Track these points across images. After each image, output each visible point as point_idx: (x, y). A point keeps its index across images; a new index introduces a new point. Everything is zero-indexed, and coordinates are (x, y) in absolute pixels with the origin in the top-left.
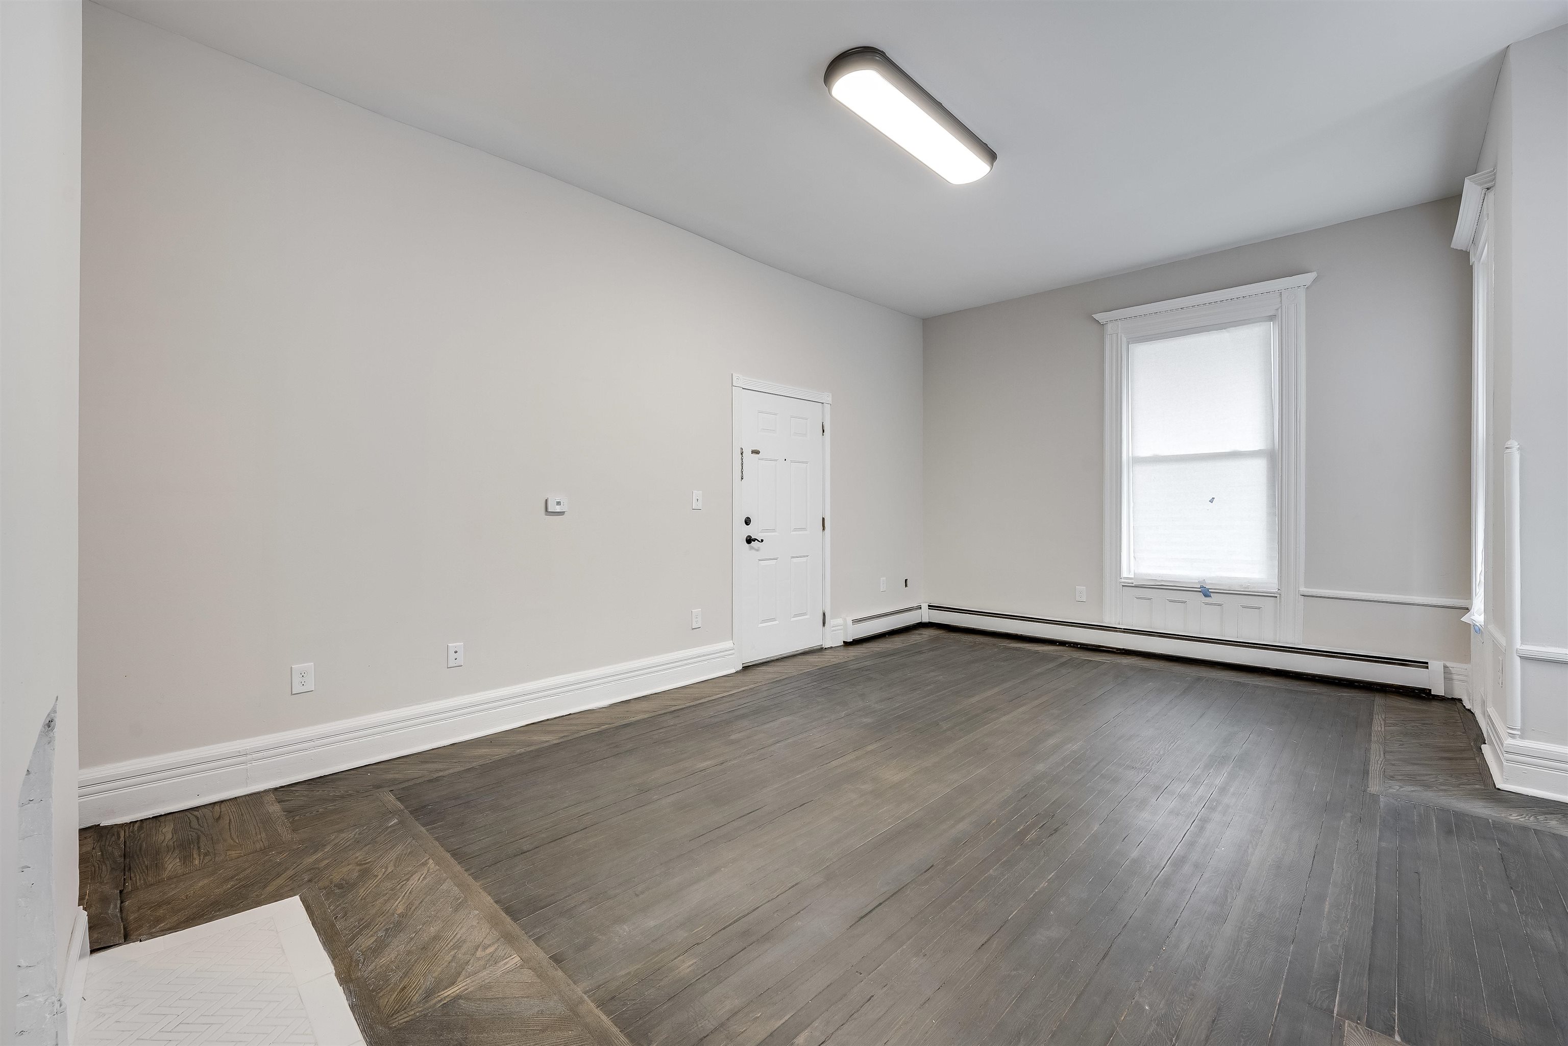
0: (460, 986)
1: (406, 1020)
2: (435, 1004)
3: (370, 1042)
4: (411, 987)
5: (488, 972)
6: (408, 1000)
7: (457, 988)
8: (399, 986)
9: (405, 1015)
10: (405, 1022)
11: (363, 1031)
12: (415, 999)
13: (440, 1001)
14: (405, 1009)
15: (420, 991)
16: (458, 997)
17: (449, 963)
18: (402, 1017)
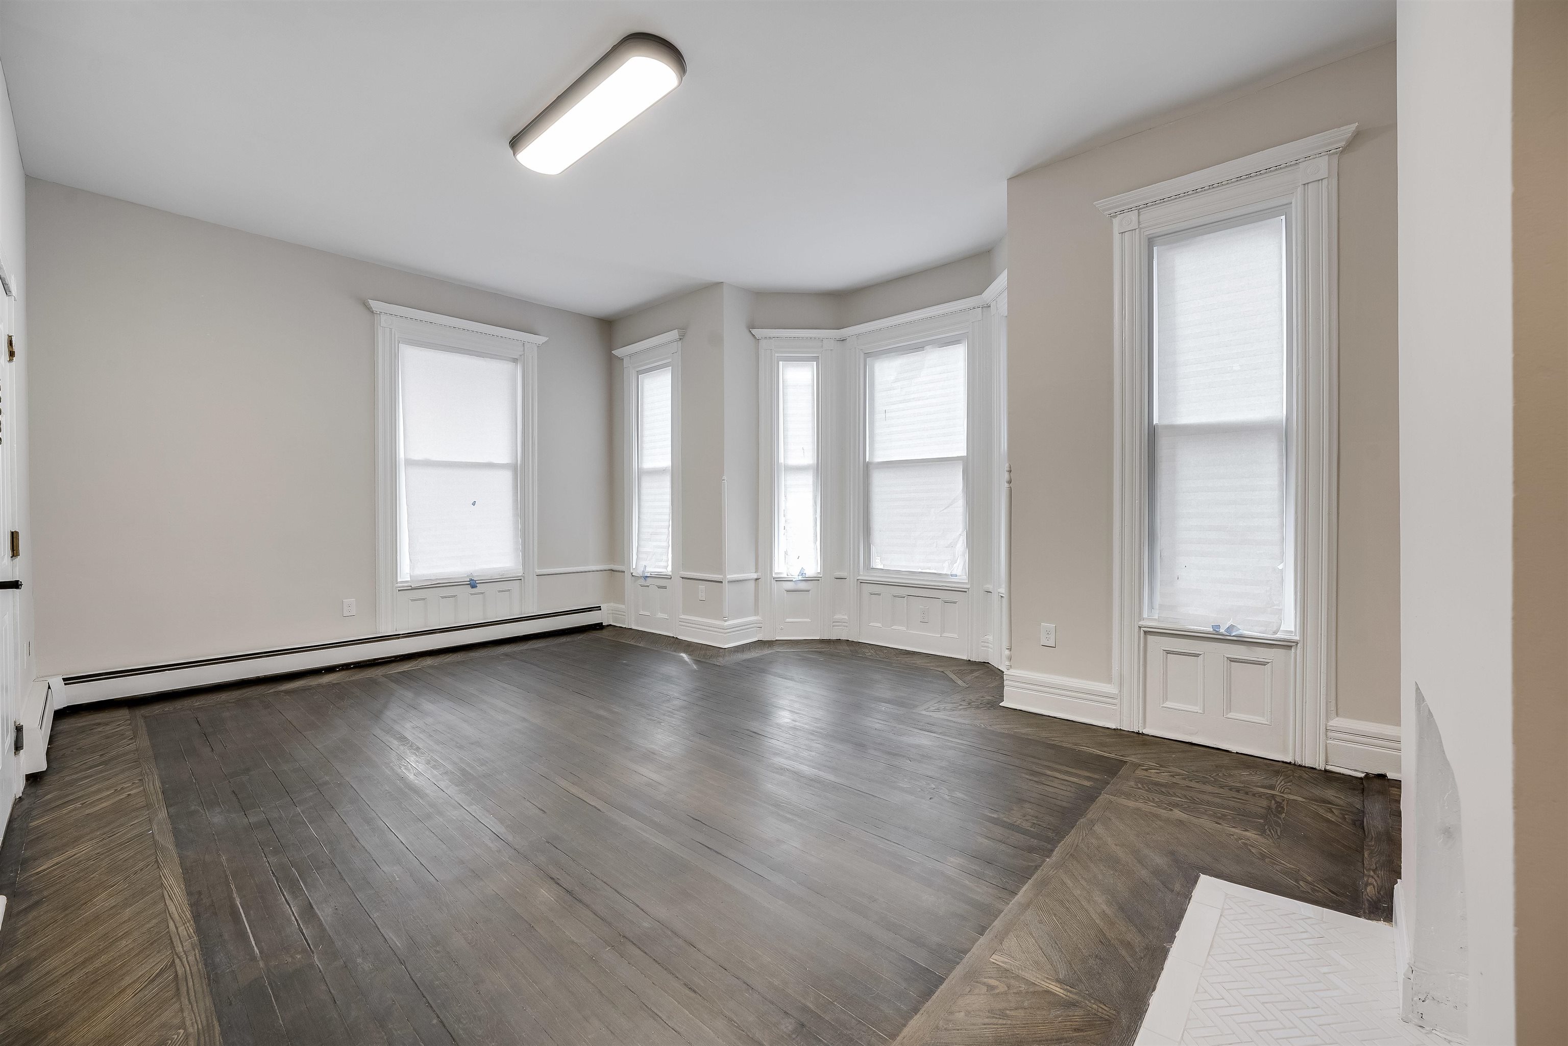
0: (1047, 985)
1: (1104, 1007)
2: (1076, 994)
3: (1140, 1019)
4: (1071, 1025)
5: (1020, 971)
6: (1085, 1018)
7: (1051, 986)
8: (1076, 1036)
9: (1100, 1010)
10: (1106, 1006)
11: (1136, 1033)
12: (1082, 1013)
13: (1070, 992)
14: (1095, 1014)
15: (1070, 1014)
16: (1058, 981)
17: (1025, 1009)
18: (1104, 1011)
